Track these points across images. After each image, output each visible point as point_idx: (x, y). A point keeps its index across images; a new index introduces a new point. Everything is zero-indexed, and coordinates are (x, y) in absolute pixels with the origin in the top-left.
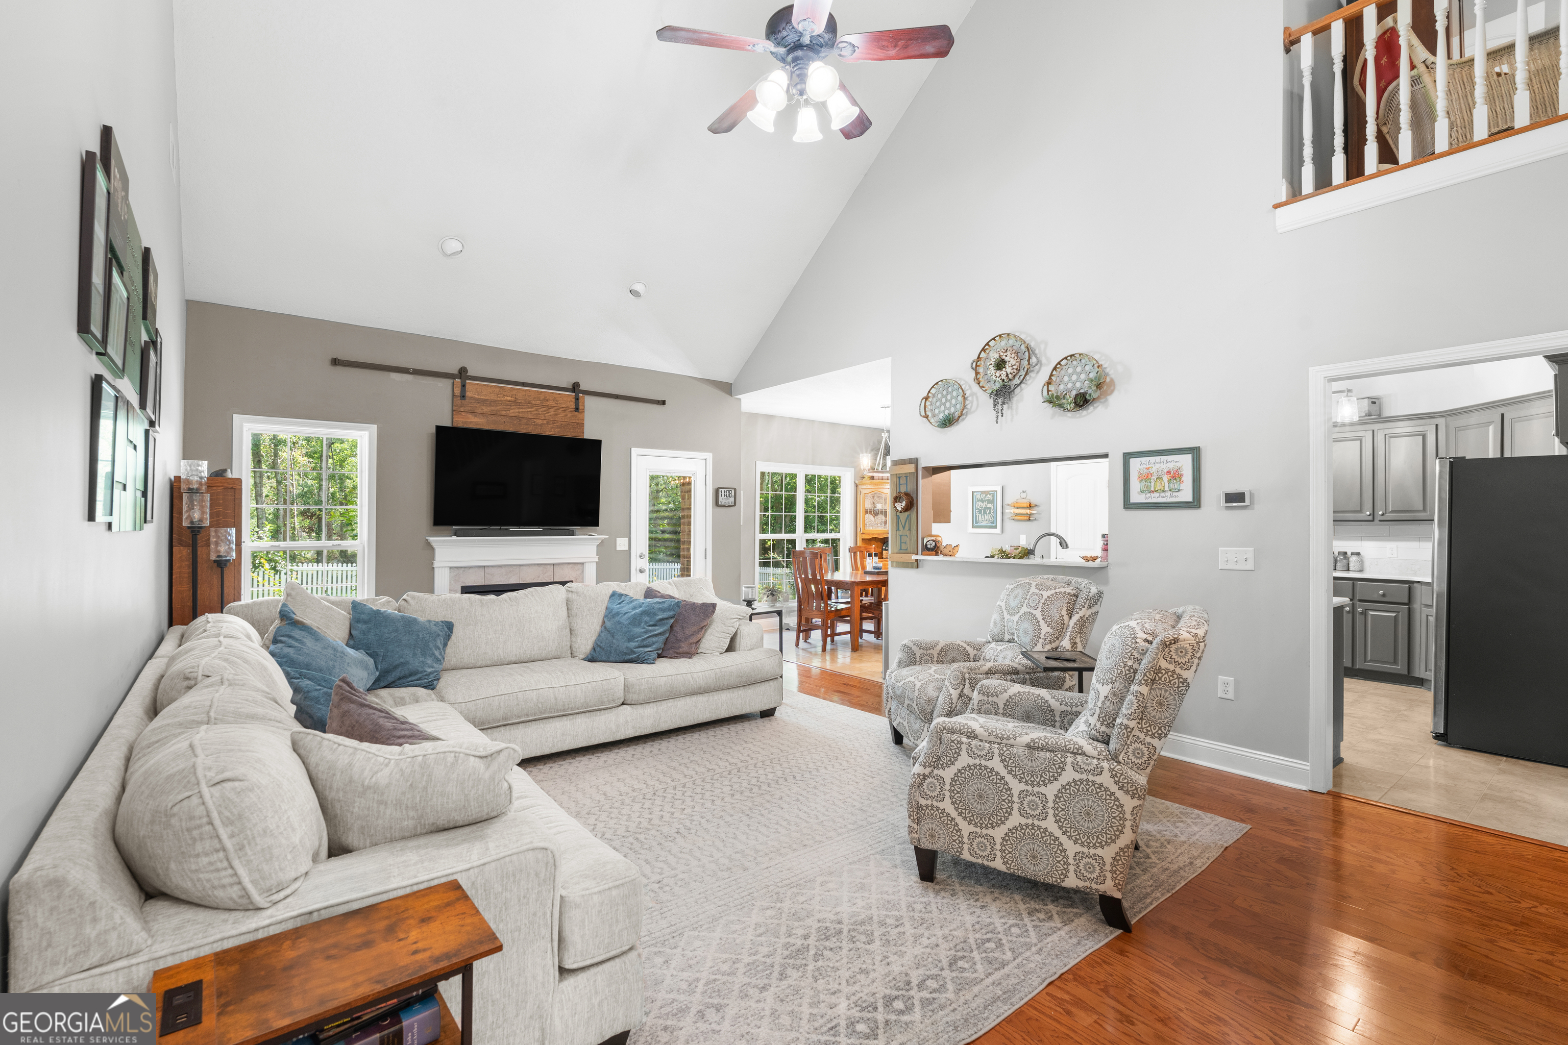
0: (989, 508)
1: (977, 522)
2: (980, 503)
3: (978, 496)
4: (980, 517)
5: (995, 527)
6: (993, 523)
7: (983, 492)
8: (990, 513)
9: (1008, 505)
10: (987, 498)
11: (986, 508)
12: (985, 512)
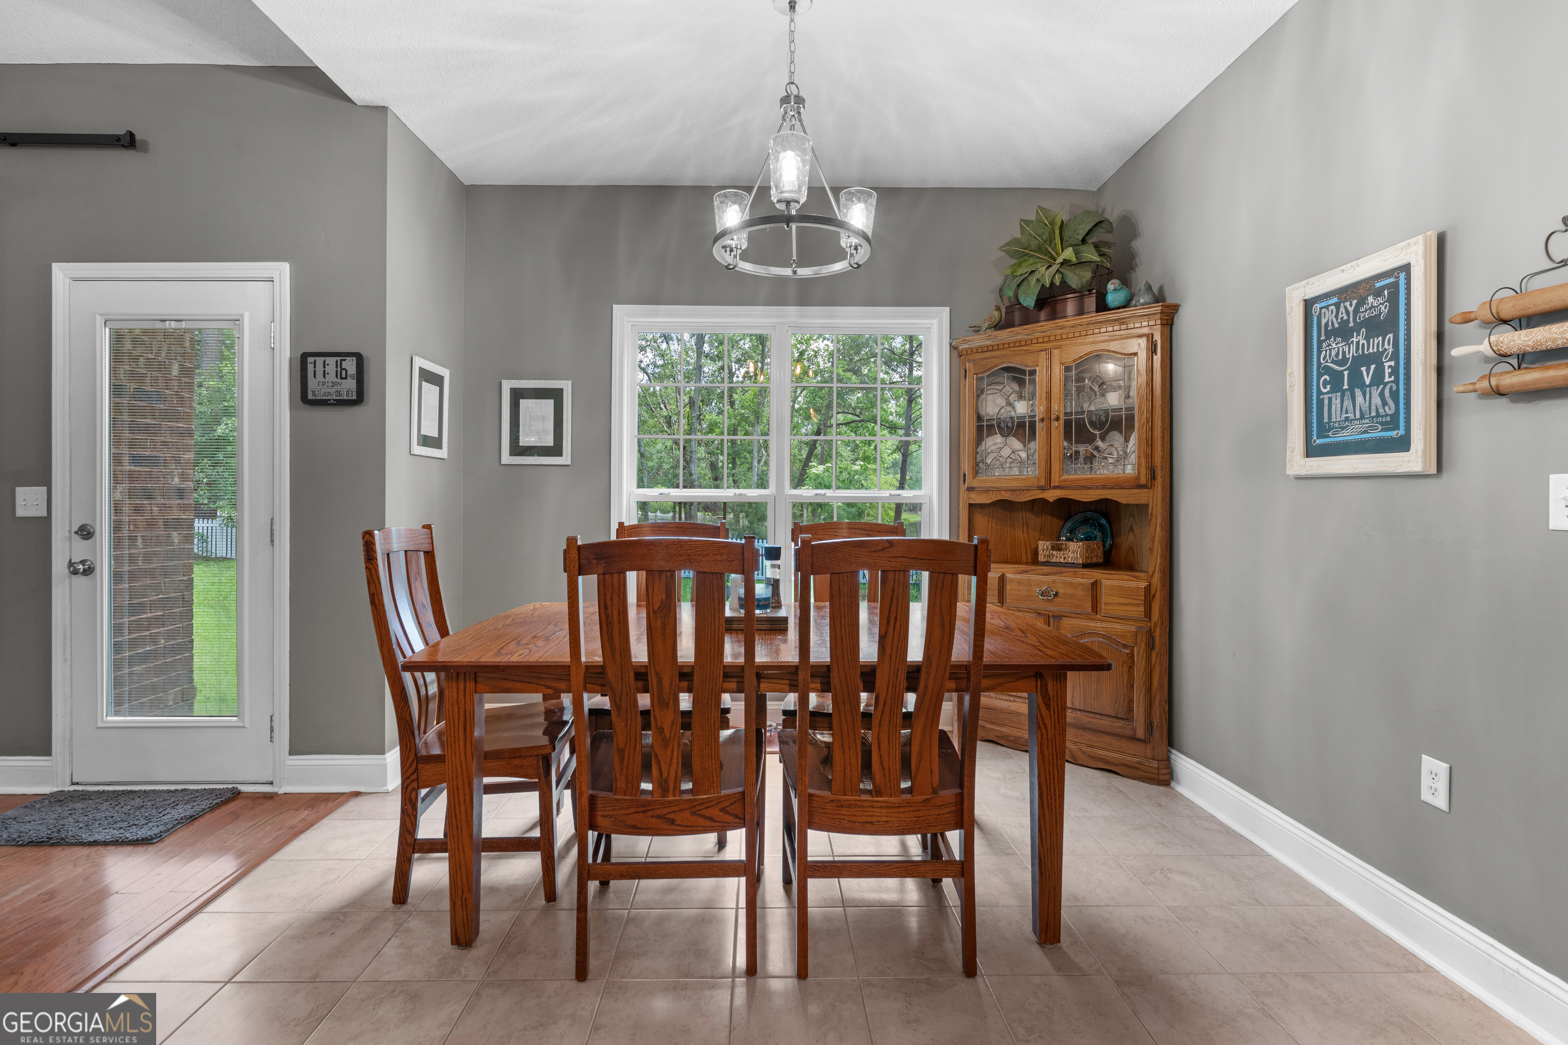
0: (1376, 358)
1: (1324, 430)
2: (1336, 346)
3: (1328, 317)
4: (1336, 408)
5: (1403, 444)
6: (1393, 423)
7: (1344, 293)
8: (1378, 379)
9: (1467, 319)
10: (1364, 315)
11: (1363, 360)
12: (1356, 381)
